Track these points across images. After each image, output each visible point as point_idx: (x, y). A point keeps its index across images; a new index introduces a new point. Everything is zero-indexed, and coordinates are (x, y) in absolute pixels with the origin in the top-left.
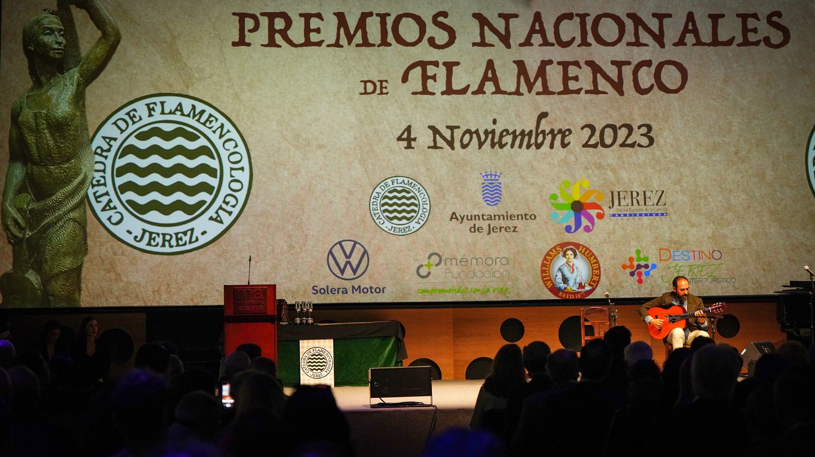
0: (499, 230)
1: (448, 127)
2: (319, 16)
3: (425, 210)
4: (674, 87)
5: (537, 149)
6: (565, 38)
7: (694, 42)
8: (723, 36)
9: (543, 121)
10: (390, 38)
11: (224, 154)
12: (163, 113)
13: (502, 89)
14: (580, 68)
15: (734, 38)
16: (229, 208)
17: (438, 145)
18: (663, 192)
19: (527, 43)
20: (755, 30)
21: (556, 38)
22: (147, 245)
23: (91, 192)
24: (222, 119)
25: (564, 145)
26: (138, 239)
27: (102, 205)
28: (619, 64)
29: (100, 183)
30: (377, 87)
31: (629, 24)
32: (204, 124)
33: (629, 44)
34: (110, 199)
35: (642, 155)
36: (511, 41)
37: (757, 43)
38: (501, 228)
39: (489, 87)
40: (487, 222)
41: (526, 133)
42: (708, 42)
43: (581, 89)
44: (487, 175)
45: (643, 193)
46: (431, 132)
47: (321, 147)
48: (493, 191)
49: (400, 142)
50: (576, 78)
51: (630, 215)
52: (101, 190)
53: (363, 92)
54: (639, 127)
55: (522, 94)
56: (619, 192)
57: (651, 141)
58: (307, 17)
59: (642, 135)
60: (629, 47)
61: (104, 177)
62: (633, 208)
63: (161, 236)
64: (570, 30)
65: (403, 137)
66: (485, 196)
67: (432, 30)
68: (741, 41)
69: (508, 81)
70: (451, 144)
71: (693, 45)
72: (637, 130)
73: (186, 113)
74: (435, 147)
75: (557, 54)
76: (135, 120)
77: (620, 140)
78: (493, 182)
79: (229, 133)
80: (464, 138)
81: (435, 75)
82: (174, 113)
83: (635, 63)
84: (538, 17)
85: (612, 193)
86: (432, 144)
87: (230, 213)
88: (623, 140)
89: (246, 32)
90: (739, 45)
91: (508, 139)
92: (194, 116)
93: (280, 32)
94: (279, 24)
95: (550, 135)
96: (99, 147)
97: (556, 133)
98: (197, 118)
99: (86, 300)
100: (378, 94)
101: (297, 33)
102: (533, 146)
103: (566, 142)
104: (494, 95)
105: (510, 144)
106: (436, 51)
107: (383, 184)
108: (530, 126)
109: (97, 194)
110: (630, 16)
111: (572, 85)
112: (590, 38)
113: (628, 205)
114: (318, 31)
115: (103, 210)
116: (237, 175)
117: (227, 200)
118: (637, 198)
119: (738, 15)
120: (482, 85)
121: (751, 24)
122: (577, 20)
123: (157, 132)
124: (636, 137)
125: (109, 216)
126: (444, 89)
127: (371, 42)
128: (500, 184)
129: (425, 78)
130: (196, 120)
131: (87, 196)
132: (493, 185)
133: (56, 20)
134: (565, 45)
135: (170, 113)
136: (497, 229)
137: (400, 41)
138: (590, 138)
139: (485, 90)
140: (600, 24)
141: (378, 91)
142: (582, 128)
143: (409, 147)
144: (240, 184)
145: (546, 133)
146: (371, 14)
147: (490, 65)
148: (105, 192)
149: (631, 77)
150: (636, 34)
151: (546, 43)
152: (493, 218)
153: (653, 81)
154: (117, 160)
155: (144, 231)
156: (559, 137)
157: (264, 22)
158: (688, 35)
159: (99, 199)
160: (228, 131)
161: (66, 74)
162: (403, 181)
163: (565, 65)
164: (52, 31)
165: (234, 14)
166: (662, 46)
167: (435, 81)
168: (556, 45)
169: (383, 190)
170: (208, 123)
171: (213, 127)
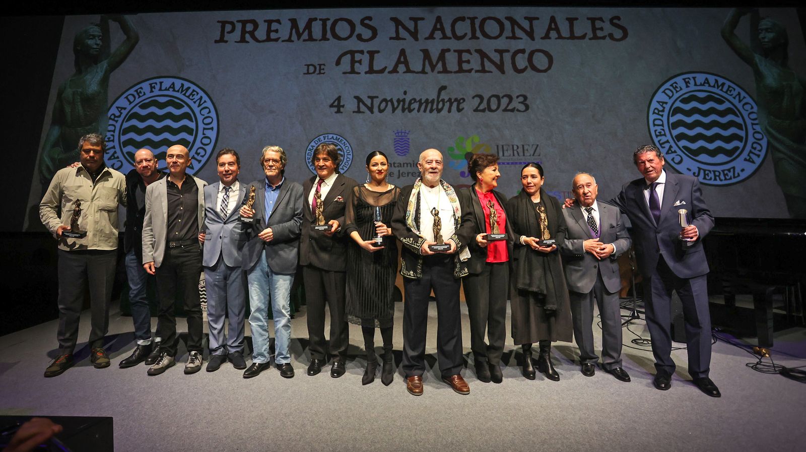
0: (407, 175)
1: (369, 97)
2: (278, 21)
3: (348, 159)
4: (543, 68)
5: (438, 113)
6: (459, 33)
7: (556, 36)
8: (578, 33)
9: (443, 93)
10: (329, 35)
11: (200, 118)
12: (160, 89)
13: (411, 69)
14: (471, 54)
15: (586, 34)
16: (199, 158)
17: (361, 110)
18: (538, 145)
19: (431, 37)
20: (602, 29)
21: (452, 33)
24: (201, 93)
25: (459, 110)
27: (109, 156)
28: (501, 52)
29: (110, 139)
30: (318, 69)
31: (508, 25)
32: (188, 97)
33: (507, 38)
34: (115, 151)
35: (520, 117)
36: (419, 36)
37: (604, 38)
38: (408, 173)
39: (402, 68)
40: (397, 169)
41: (429, 101)
42: (567, 37)
43: (472, 69)
44: (398, 133)
45: (522, 146)
46: (356, 101)
47: (272, 112)
48: (402, 144)
49: (332, 109)
50: (468, 62)
51: (512, 163)
52: (110, 144)
53: (306, 72)
54: (518, 97)
55: (427, 73)
56: (503, 146)
57: (527, 107)
58: (270, 22)
59: (519, 103)
60: (508, 40)
61: (113, 136)
62: (514, 157)
64: (463, 28)
65: (334, 104)
66: (396, 148)
67: (359, 29)
68: (592, 36)
69: (416, 64)
70: (371, 109)
71: (556, 39)
72: (515, 99)
73: (176, 89)
74: (359, 111)
75: (453, 44)
76: (141, 95)
77: (503, 106)
78: (404, 137)
79: (205, 103)
80: (381, 105)
81: (361, 60)
82: (168, 90)
83: (512, 51)
84: (439, 19)
85: (498, 146)
86: (356, 110)
87: (199, 161)
88: (505, 106)
89: (226, 33)
90: (590, 39)
91: (415, 106)
92: (182, 91)
93: (249, 32)
94: (249, 27)
95: (448, 103)
96: (113, 114)
97: (453, 101)
98: (184, 92)
100: (318, 74)
101: (261, 33)
102: (435, 111)
103: (461, 108)
104: (406, 74)
105: (416, 109)
106: (362, 43)
108: (433, 95)
109: (107, 148)
110: (507, 18)
111: (465, 66)
112: (478, 34)
113: (510, 156)
114: (276, 31)
115: (109, 159)
116: (208, 133)
117: (198, 152)
118: (518, 150)
119: (588, 19)
120: (396, 66)
121: (598, 24)
122: (468, 22)
123: (155, 103)
124: (515, 104)
126: (367, 70)
127: (314, 38)
128: (408, 139)
129: (353, 62)
130: (183, 94)
132: (403, 140)
133: (98, 29)
134: (458, 38)
135: (166, 89)
136: (405, 174)
137: (336, 36)
138: (479, 105)
139: (398, 70)
140: (486, 24)
141: (317, 71)
142: (473, 98)
143: (338, 112)
144: (209, 140)
145: (446, 101)
146: (316, 19)
147: (403, 52)
149: (510, 61)
150: (513, 31)
151: (445, 37)
152: (402, 166)
153: (527, 64)
154: (124, 123)
156: (455, 104)
157: (239, 26)
158: (551, 32)
159: (107, 152)
160: (205, 102)
161: (99, 65)
162: (333, 137)
163: (460, 52)
164: (94, 37)
165: (218, 22)
166: (533, 39)
167: (361, 64)
168: (453, 39)
169: (316, 144)
170: (191, 96)
171: (194, 99)
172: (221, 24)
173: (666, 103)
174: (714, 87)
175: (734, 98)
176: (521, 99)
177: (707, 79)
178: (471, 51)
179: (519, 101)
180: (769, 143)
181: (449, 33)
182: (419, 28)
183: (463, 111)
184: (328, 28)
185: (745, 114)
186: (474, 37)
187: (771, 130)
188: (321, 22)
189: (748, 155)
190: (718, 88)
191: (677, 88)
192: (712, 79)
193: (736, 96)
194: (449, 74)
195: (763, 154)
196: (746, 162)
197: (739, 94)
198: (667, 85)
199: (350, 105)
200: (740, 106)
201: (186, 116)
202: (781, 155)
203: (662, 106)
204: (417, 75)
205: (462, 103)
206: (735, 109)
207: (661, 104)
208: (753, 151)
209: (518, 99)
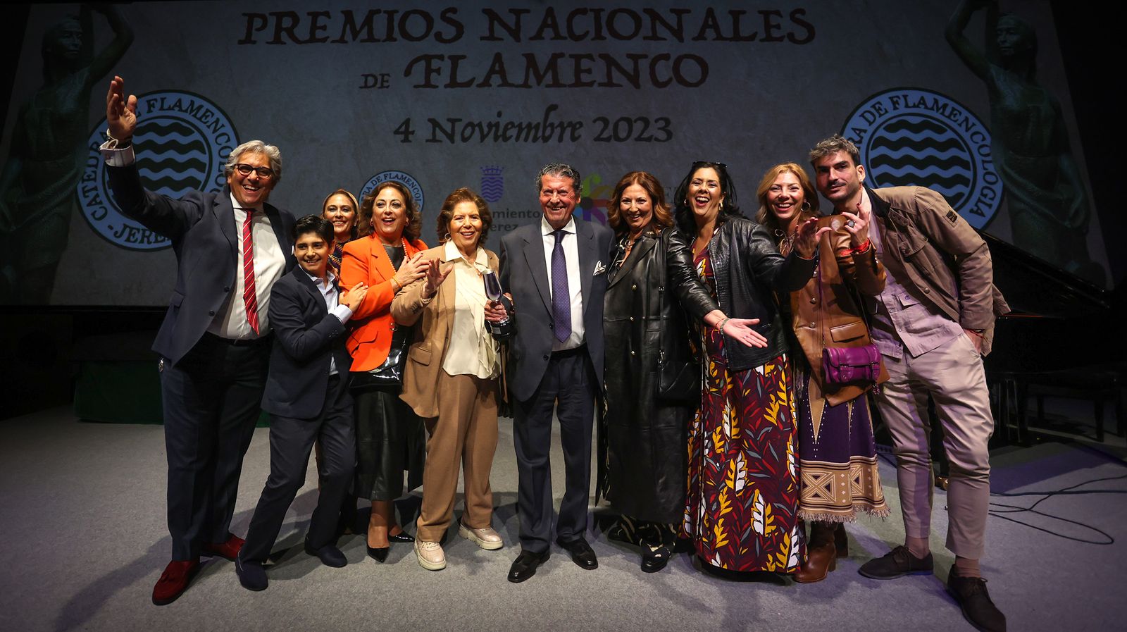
0: (497, 228)
1: (448, 120)
2: (327, 14)
4: (694, 81)
5: (544, 142)
6: (578, 32)
7: (715, 36)
8: (745, 32)
9: (552, 114)
10: (397, 33)
12: (162, 109)
13: (509, 81)
14: (594, 61)
15: (756, 33)
17: (437, 138)
19: (538, 36)
20: (778, 27)
21: (568, 32)
22: (126, 241)
23: (80, 186)
24: (218, 114)
25: (574, 139)
26: (118, 235)
27: (88, 200)
28: (635, 58)
29: (91, 178)
30: (380, 81)
31: (646, 20)
32: (200, 119)
33: (645, 38)
35: (660, 149)
36: (522, 35)
37: (781, 39)
38: (500, 226)
39: (496, 79)
41: (533, 126)
42: (729, 37)
43: (595, 81)
44: (488, 170)
46: (430, 125)
47: (314, 140)
48: (494, 186)
49: (397, 136)
50: (589, 71)
52: (91, 185)
53: (363, 85)
54: (657, 121)
55: (530, 87)
57: (670, 135)
58: (315, 16)
59: (659, 129)
60: (646, 41)
61: (95, 172)
63: (141, 232)
64: (583, 24)
65: (400, 130)
66: (484, 191)
67: (439, 25)
68: (764, 36)
69: (516, 76)
70: (451, 137)
71: (714, 40)
72: (653, 123)
73: (184, 109)
74: (434, 140)
75: (569, 47)
77: (635, 134)
78: (494, 176)
79: (223, 128)
80: (466, 131)
81: (439, 69)
82: (173, 109)
83: (653, 56)
84: (550, 12)
86: (431, 138)
88: (638, 134)
89: (253, 31)
90: (762, 40)
91: (513, 132)
92: (192, 111)
93: (286, 29)
94: (287, 22)
95: (559, 128)
96: (96, 143)
97: (565, 125)
98: (194, 113)
99: (56, 298)
100: (379, 88)
101: (302, 31)
102: (540, 140)
103: (576, 135)
104: (501, 88)
105: (515, 136)
106: (442, 46)
107: (374, 178)
108: (538, 118)
109: (86, 189)
110: (646, 11)
111: (585, 78)
112: (605, 32)
114: (324, 28)
115: (89, 204)
119: (760, 12)
120: (488, 78)
121: (774, 20)
122: (591, 15)
123: (153, 128)
124: (653, 130)
125: (93, 211)
126: (448, 82)
127: (376, 37)
128: (502, 178)
129: (429, 71)
130: (193, 116)
131: (76, 191)
132: (494, 181)
133: (76, 24)
134: (576, 38)
135: (170, 109)
137: (406, 35)
138: (603, 131)
139: (491, 82)
140: (615, 19)
141: (379, 85)
142: (595, 121)
143: (406, 140)
145: (555, 125)
146: (378, 11)
147: (498, 58)
148: (93, 187)
149: (648, 71)
150: (654, 28)
151: (557, 36)
153: (671, 74)
155: (126, 226)
156: (568, 131)
157: (272, 21)
158: (707, 30)
159: (87, 194)
160: (223, 126)
161: (77, 73)
162: (397, 176)
163: (578, 58)
164: (71, 34)
165: (244, 14)
166: (681, 40)
167: (439, 74)
168: (569, 39)
169: (374, 185)
170: (204, 118)
171: (208, 122)
172: (246, 18)
173: (865, 131)
174: (932, 109)
175: (960, 125)
176: (662, 124)
177: (922, 98)
178: (594, 57)
179: (660, 126)
180: (1005, 189)
181: (563, 31)
182: (521, 24)
183: (580, 140)
184: (396, 24)
185: (974, 147)
186: (599, 36)
187: (1008, 170)
188: (386, 16)
189: (976, 205)
190: (937, 111)
191: (881, 110)
192: (930, 99)
193: (962, 122)
194: (562, 89)
195: (995, 203)
196: (972, 214)
197: (967, 119)
198: (867, 107)
199: (422, 131)
200: (967, 136)
201: (196, 145)
202: (1022, 206)
203: (859, 135)
204: (517, 89)
205: (579, 128)
206: (961, 141)
207: (858, 132)
208: (982, 198)
209: (658, 124)
